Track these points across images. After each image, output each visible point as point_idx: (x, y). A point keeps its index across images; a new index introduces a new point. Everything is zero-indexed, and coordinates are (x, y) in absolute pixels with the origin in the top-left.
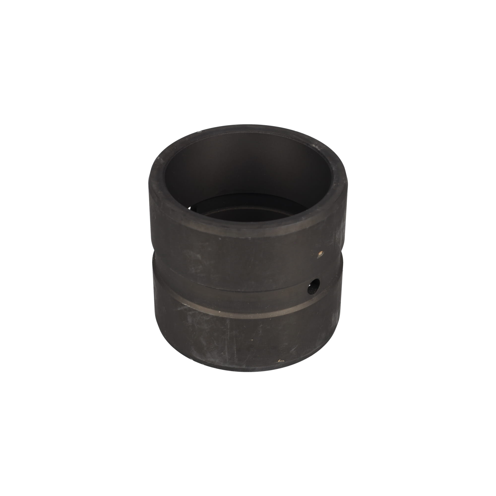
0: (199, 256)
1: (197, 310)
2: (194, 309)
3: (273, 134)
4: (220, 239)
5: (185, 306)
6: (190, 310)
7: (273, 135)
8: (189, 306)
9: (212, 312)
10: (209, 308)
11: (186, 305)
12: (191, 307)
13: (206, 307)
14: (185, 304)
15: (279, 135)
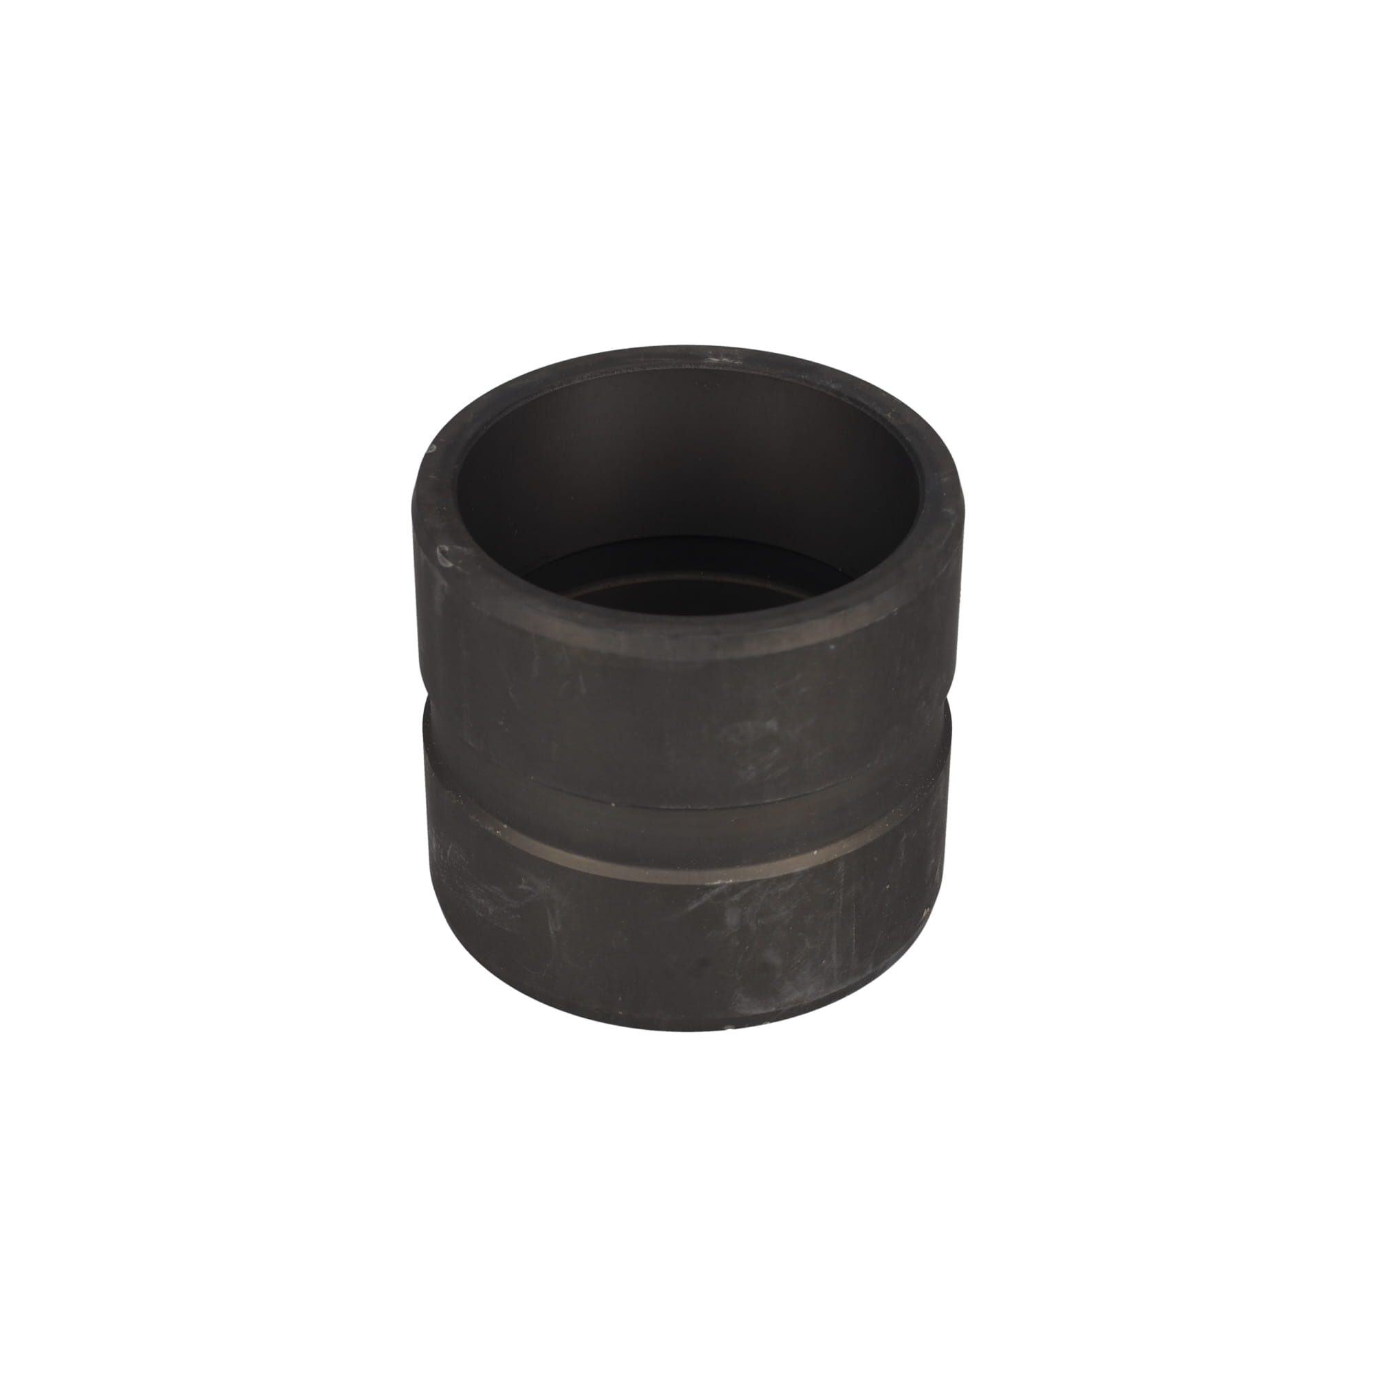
0: (772, 725)
1: (758, 878)
2: (749, 880)
3: (588, 377)
4: (832, 647)
5: (714, 887)
6: (734, 889)
7: (590, 379)
8: (731, 881)
9: (798, 864)
10: (786, 857)
11: (719, 882)
12: (738, 881)
13: (778, 858)
14: (716, 883)
15: (604, 375)
